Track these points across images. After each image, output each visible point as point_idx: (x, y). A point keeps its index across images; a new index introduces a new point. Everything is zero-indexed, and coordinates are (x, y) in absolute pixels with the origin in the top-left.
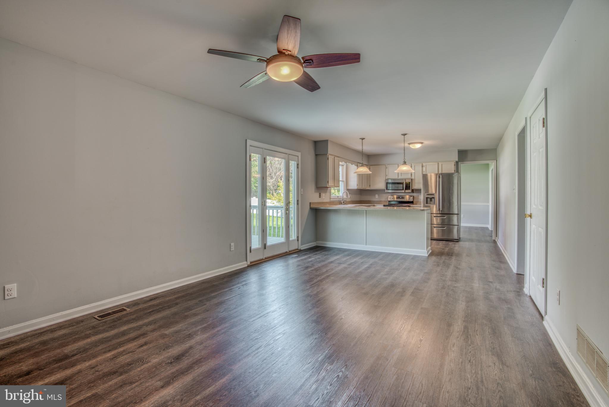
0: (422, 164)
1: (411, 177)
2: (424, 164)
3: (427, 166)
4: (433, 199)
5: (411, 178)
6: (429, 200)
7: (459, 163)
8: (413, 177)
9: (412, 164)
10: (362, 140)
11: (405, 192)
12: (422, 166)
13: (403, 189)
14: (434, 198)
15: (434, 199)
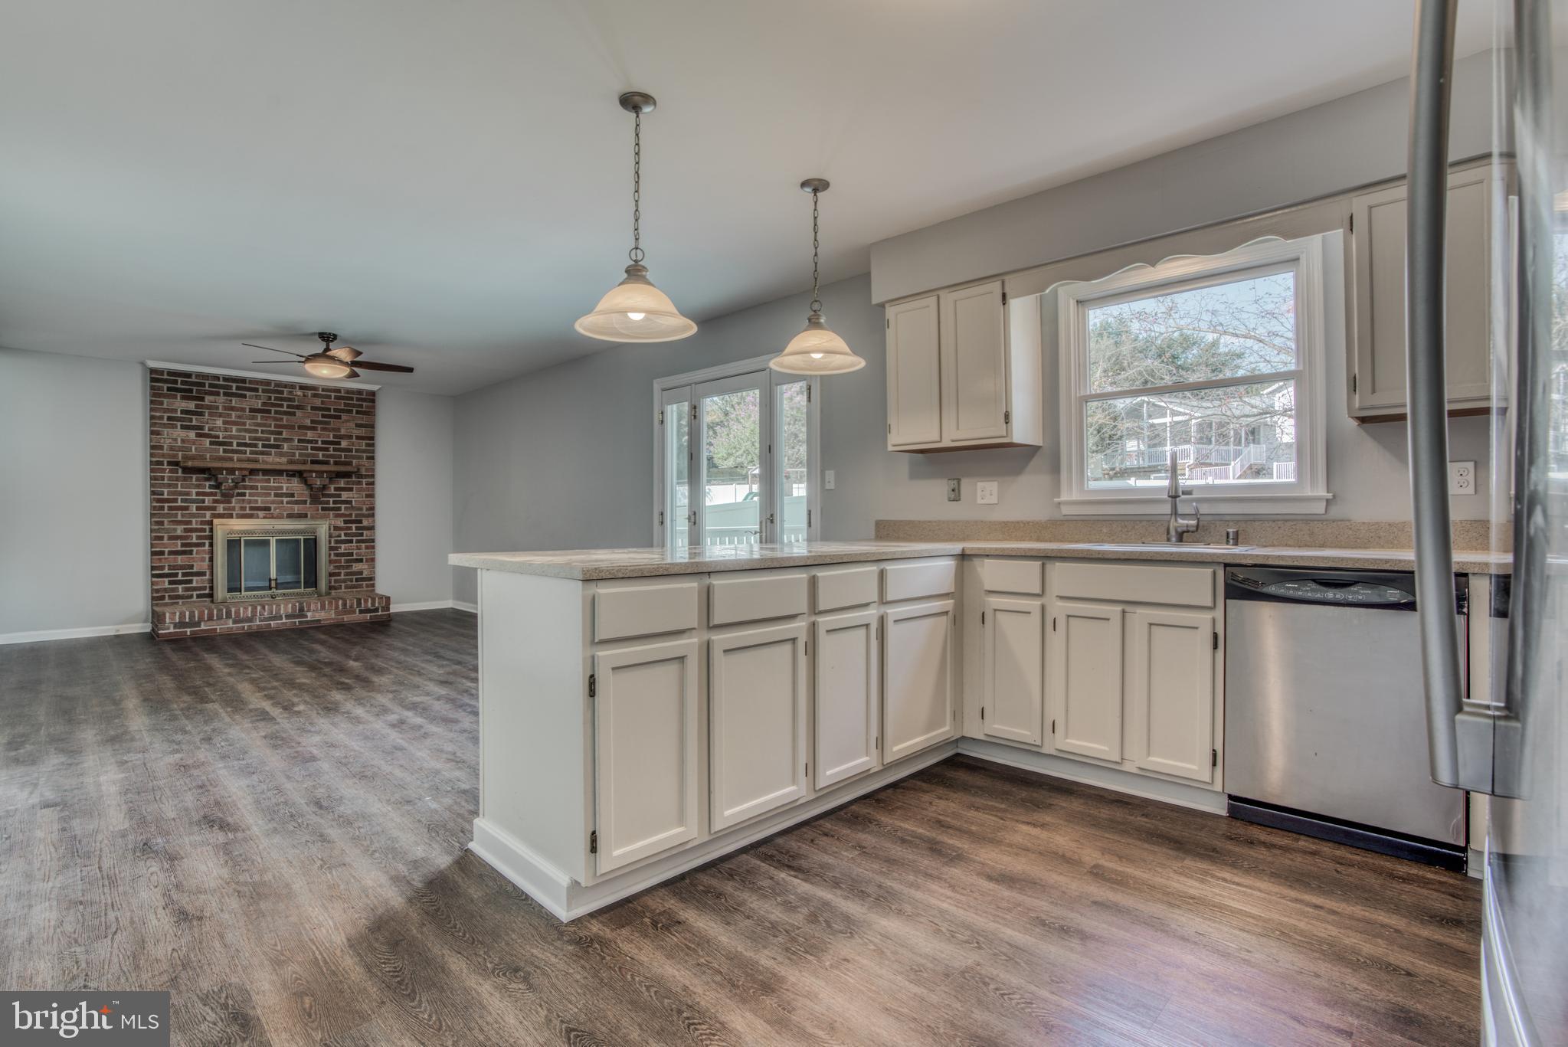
10: (815, 191)
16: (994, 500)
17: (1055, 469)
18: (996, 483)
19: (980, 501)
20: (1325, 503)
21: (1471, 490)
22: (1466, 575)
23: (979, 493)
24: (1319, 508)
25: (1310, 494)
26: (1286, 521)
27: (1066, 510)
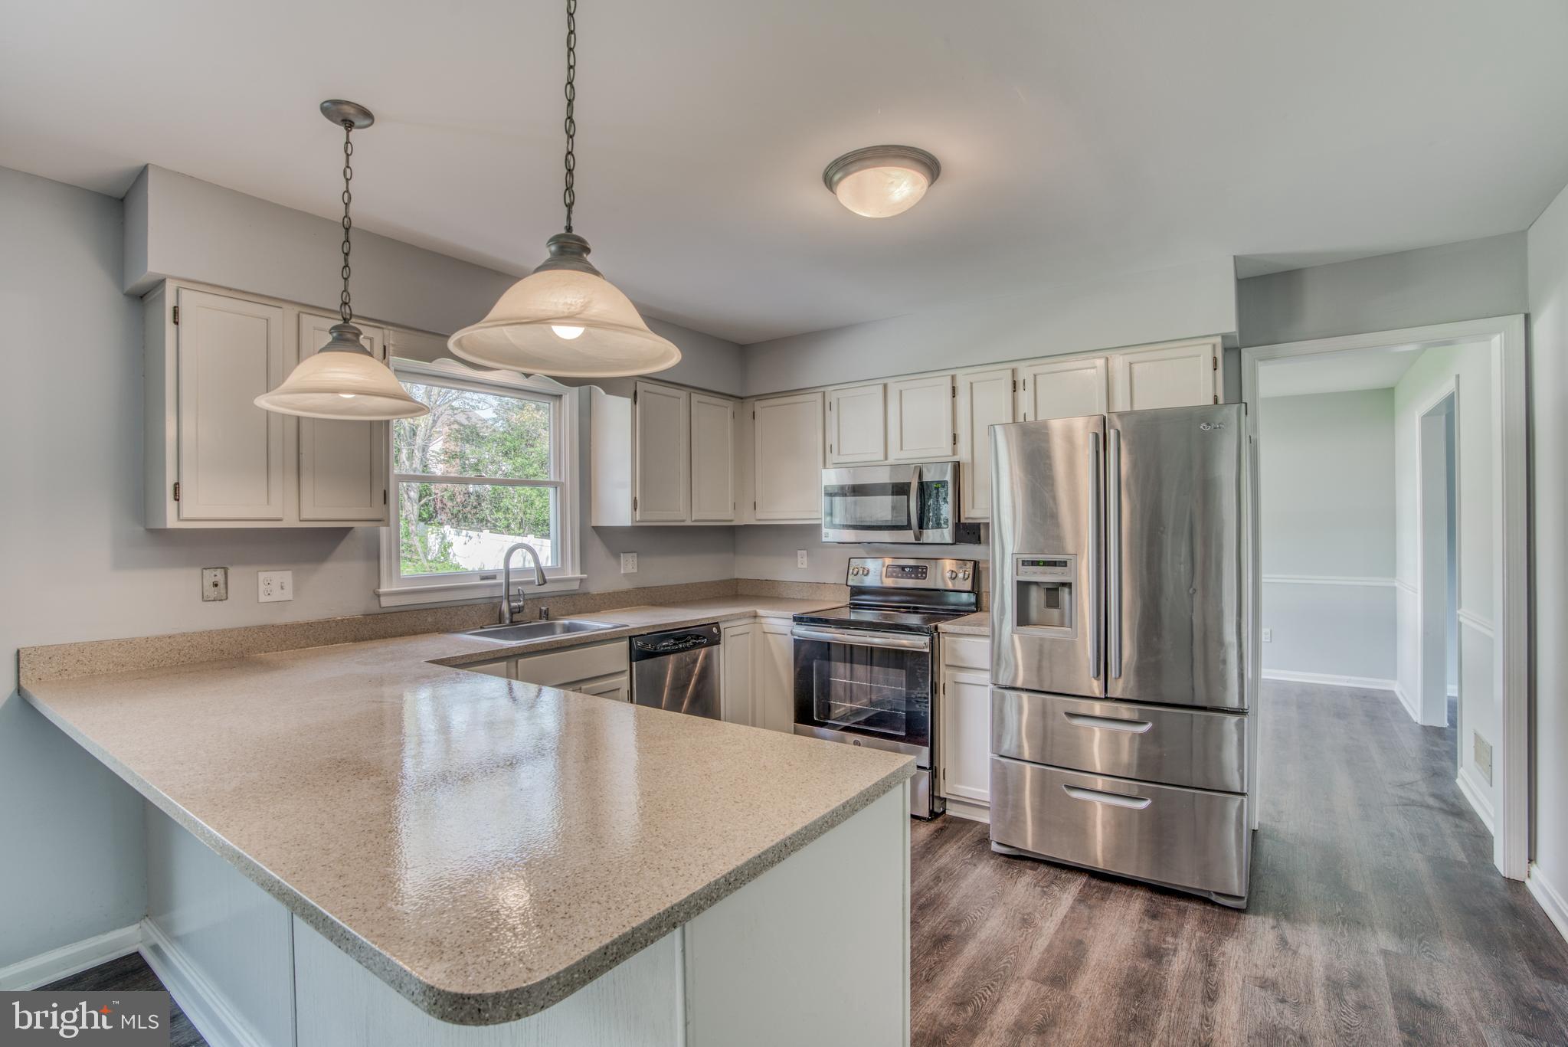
0: (1014, 371)
1: (954, 453)
2: (1025, 373)
3: (1038, 377)
4: (1064, 594)
5: (956, 458)
6: (1036, 597)
7: (1246, 353)
8: (963, 455)
9: (959, 373)
11: (917, 538)
12: (1014, 383)
13: (908, 527)
14: (1068, 585)
15: (1070, 593)
16: (288, 594)
17: (373, 554)
18: (290, 573)
19: (263, 598)
20: (578, 582)
21: (635, 571)
22: (717, 623)
23: (262, 587)
24: (575, 586)
25: (570, 576)
26: (560, 596)
27: (385, 602)
